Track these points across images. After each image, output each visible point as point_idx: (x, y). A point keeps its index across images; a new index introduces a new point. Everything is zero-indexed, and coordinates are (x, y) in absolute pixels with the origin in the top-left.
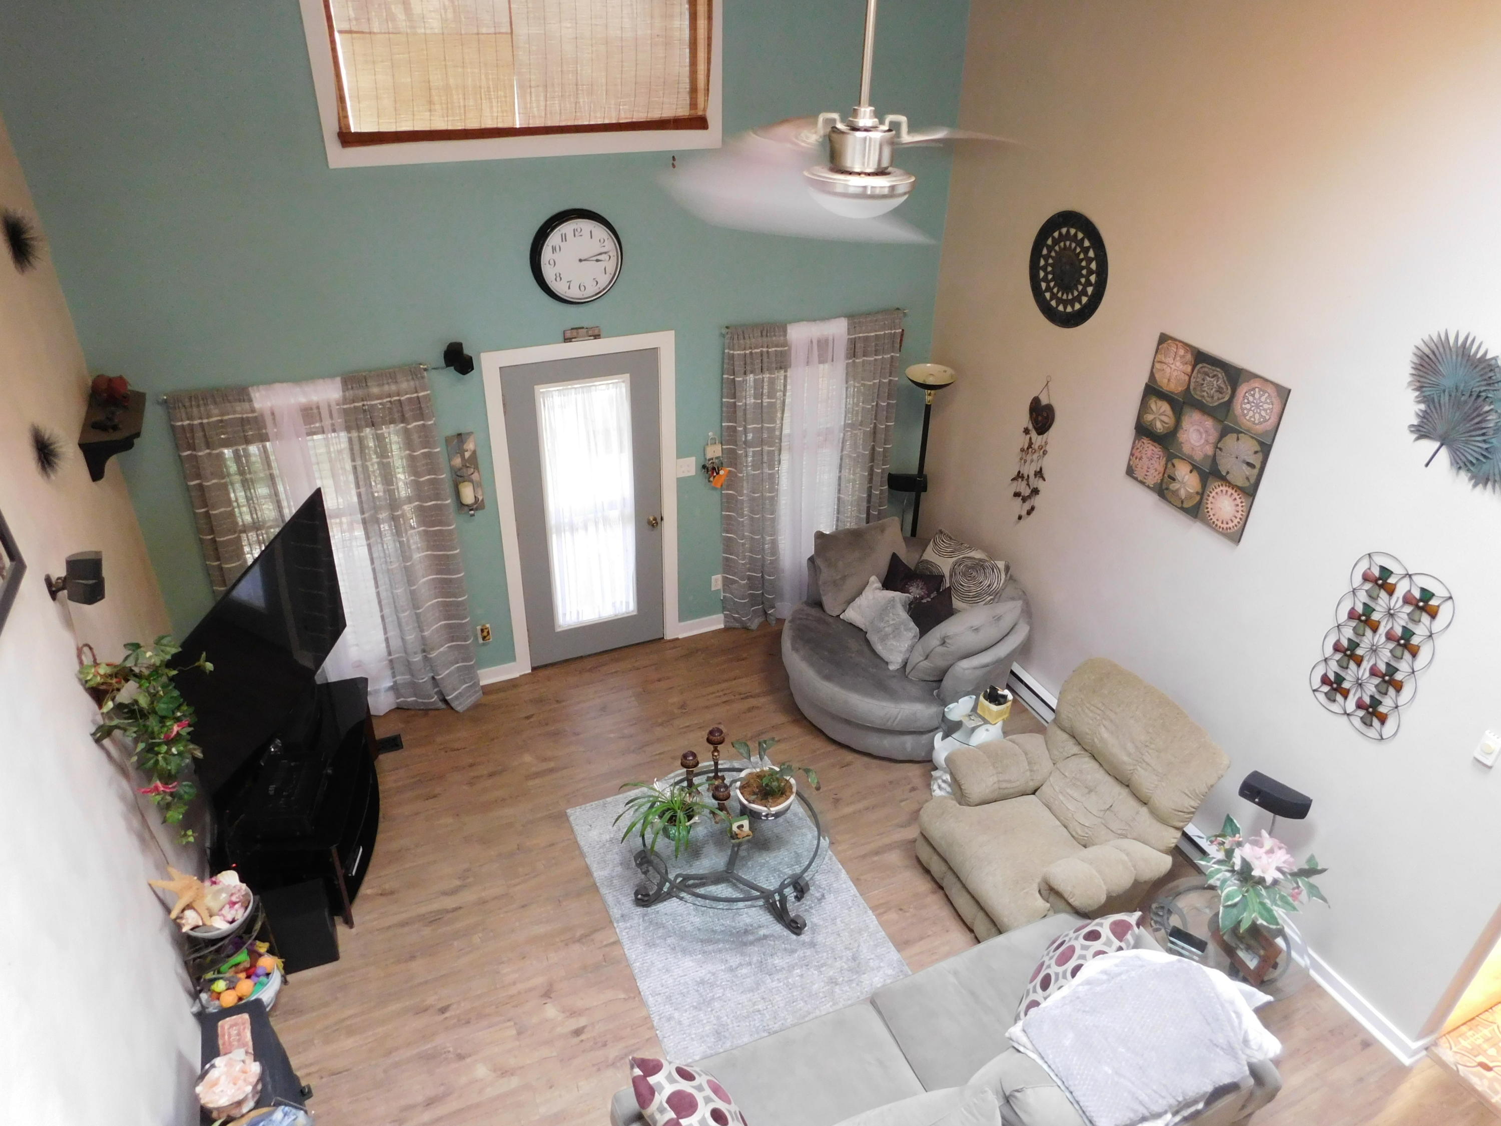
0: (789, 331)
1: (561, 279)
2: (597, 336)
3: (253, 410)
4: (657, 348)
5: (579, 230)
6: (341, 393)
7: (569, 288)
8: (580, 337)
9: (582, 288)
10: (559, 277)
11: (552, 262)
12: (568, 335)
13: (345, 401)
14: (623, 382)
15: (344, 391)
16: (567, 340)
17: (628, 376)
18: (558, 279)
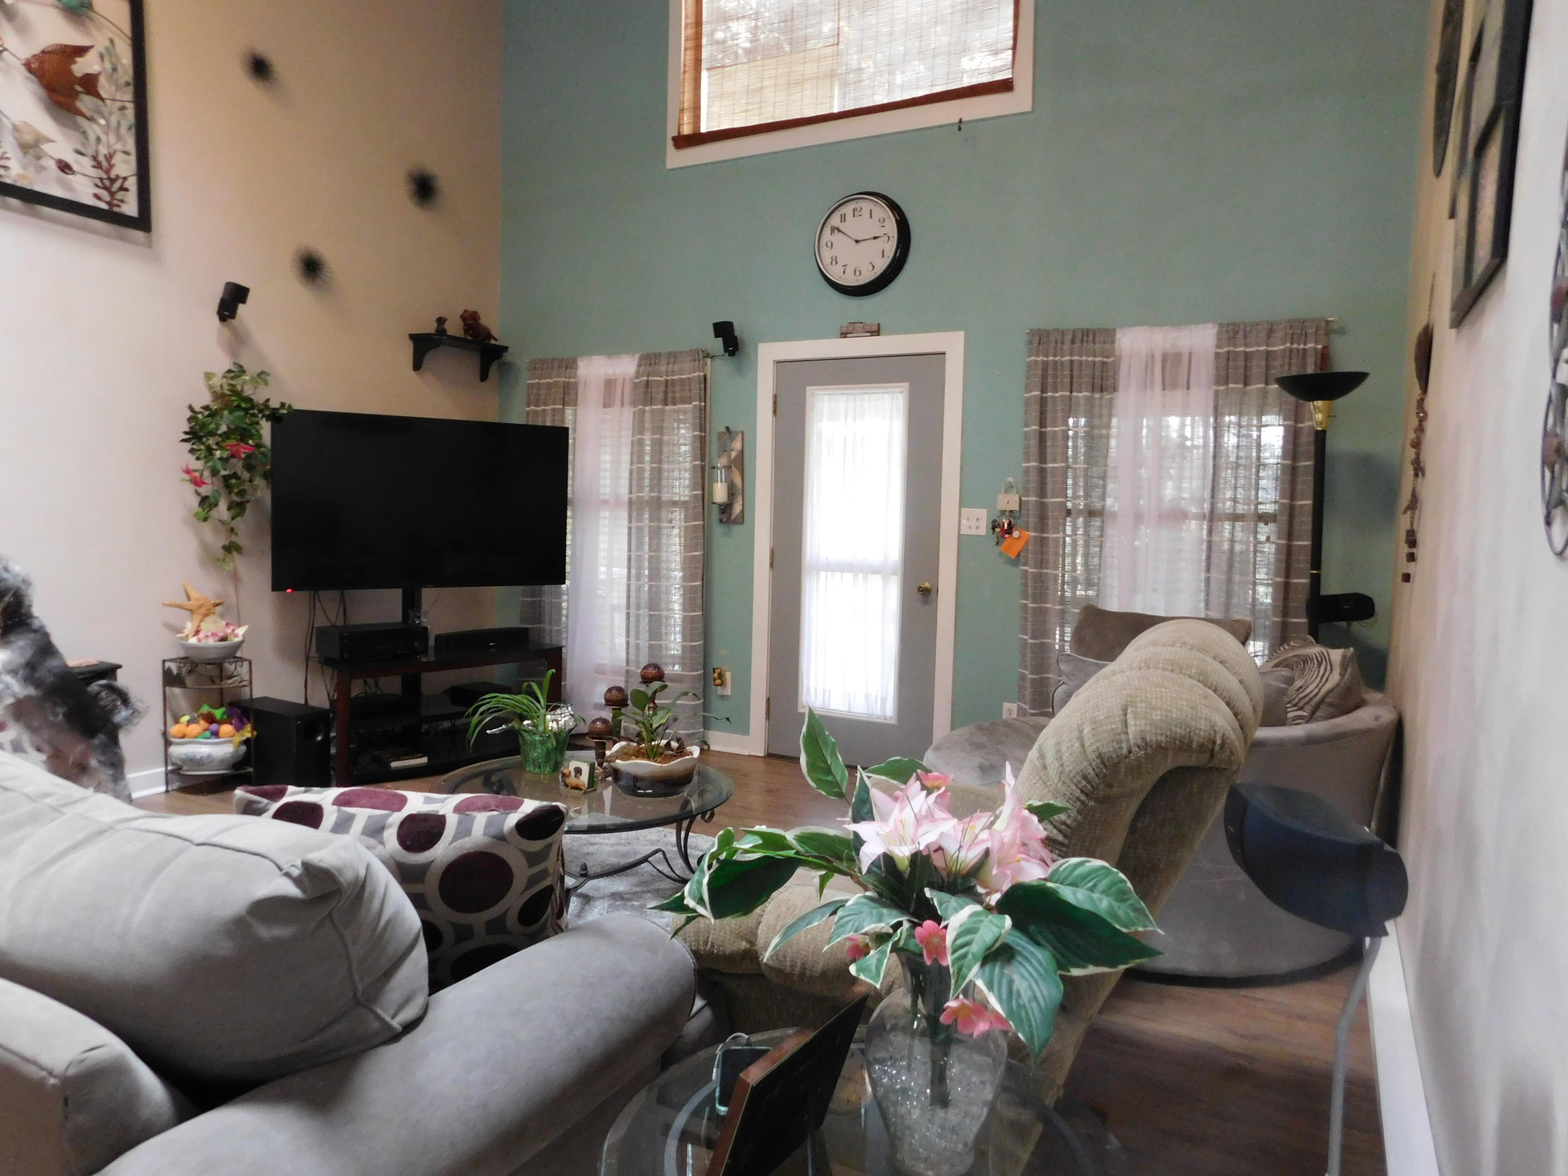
0: (1118, 335)
1: (837, 262)
2: (876, 332)
3: (575, 376)
4: (944, 354)
5: (859, 209)
6: (635, 366)
7: (844, 273)
8: (856, 333)
9: (858, 273)
10: (835, 260)
11: (829, 244)
12: (844, 330)
13: (638, 375)
14: (902, 392)
15: (639, 366)
16: (844, 335)
17: (907, 384)
18: (834, 262)
